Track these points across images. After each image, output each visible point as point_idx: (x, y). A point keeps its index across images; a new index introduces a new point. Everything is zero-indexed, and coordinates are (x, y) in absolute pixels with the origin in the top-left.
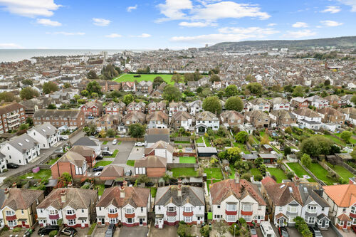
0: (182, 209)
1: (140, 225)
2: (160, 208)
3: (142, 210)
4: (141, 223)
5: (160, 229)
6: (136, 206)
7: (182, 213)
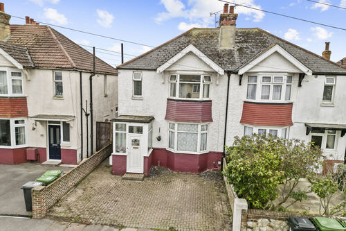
0: (239, 94)
1: (49, 161)
2: (138, 88)
3: (59, 88)
4: (56, 152)
5: (133, 178)
6: (32, 67)
7: (236, 112)
